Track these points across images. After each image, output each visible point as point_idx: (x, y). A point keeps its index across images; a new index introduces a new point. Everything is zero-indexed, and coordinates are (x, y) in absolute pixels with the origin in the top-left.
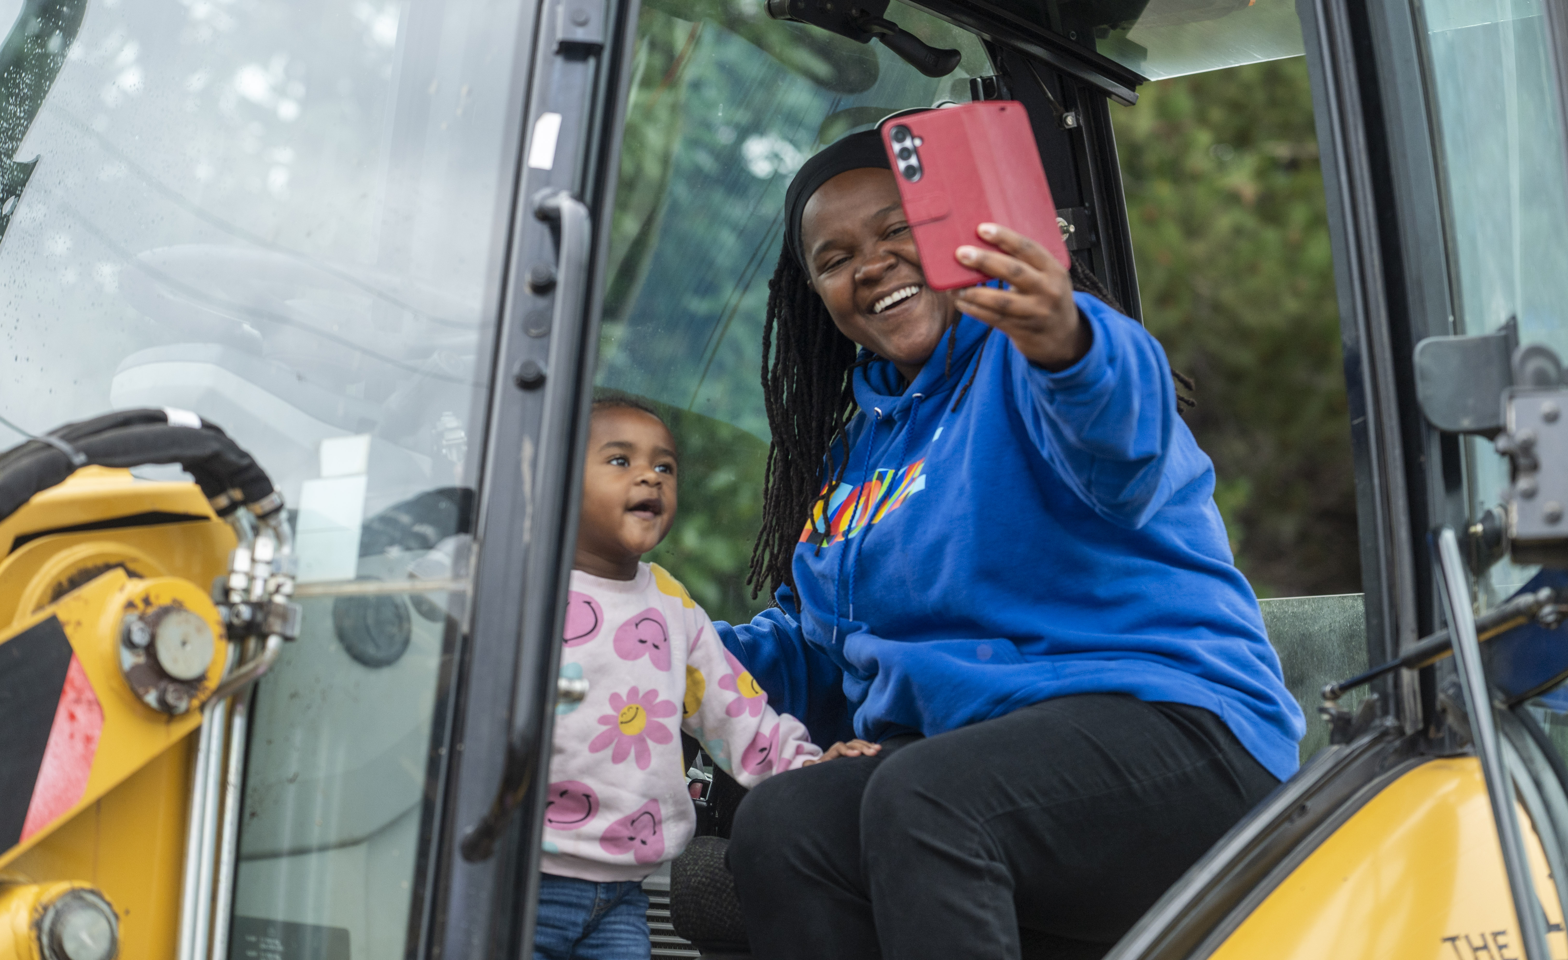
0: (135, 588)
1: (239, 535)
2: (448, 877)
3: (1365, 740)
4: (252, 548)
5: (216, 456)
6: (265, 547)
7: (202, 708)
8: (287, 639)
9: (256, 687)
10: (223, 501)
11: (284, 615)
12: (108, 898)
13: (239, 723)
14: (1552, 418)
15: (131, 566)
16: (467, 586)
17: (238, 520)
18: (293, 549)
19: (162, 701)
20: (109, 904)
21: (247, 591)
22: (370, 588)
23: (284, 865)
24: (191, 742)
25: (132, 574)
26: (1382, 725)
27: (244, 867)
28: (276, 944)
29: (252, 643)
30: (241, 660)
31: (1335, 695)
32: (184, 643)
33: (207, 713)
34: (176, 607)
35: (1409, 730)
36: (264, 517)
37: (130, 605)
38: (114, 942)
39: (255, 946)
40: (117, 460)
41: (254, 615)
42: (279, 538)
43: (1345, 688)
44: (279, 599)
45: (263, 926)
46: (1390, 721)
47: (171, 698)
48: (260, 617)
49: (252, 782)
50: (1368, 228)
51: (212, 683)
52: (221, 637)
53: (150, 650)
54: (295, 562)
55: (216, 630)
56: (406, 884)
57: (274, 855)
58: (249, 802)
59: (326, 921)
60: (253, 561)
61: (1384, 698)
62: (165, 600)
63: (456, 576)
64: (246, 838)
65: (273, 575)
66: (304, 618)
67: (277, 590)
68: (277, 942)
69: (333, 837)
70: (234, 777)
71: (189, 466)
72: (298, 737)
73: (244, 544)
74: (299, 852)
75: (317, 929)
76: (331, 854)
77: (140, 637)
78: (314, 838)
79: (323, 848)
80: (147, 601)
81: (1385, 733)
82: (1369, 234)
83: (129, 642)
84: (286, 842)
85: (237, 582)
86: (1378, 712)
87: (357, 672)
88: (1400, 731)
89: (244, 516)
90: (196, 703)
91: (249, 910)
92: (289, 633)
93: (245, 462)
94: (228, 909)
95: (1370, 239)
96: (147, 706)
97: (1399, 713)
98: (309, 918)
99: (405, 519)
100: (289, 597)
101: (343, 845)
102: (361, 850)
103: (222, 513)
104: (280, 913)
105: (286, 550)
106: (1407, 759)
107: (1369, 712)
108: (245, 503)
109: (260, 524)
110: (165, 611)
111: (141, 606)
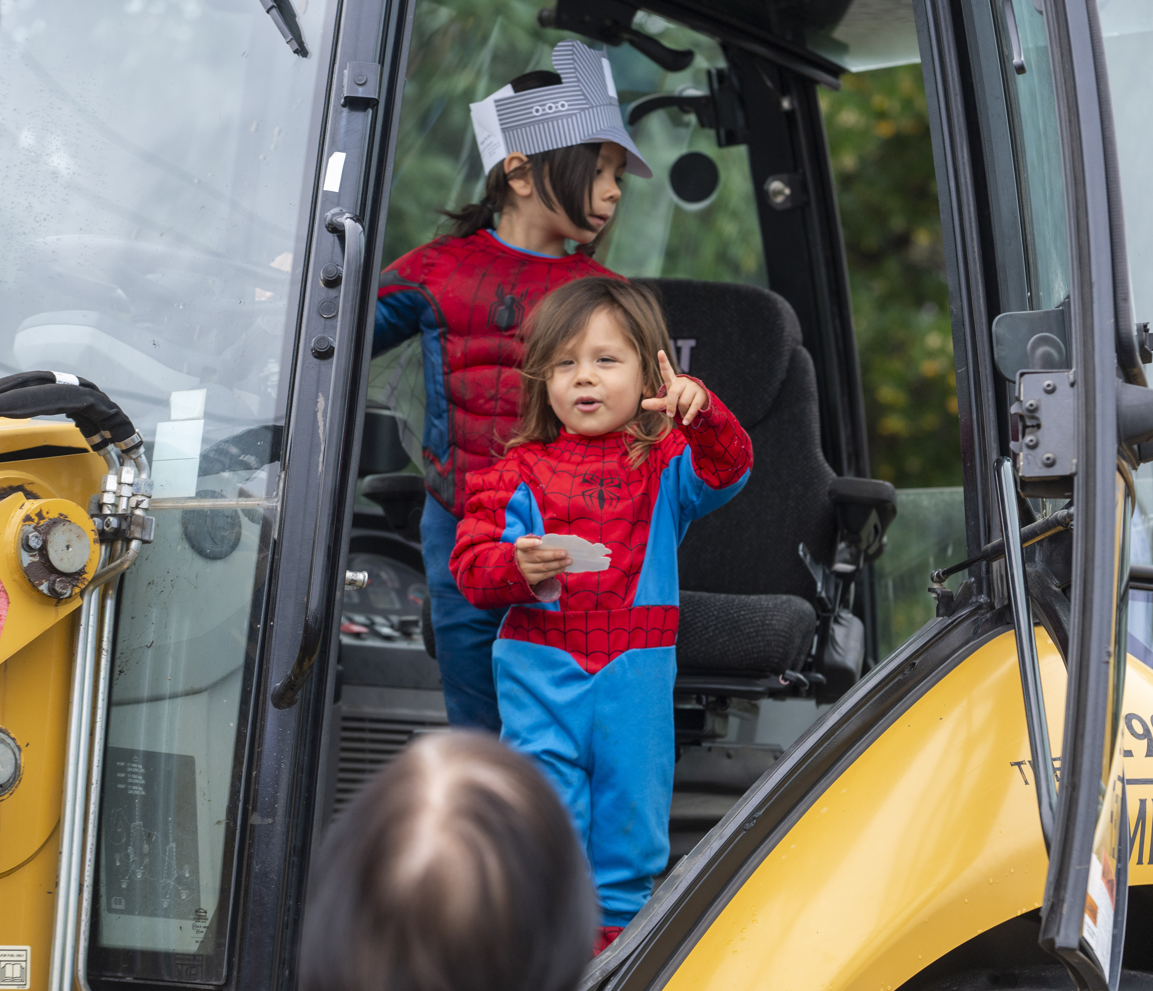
0: (31, 506)
1: (110, 464)
2: (263, 719)
3: (965, 612)
4: (119, 475)
5: (91, 407)
6: (128, 474)
7: (82, 594)
8: (144, 542)
9: (123, 576)
10: (97, 439)
11: (143, 525)
12: (13, 735)
13: (110, 604)
14: (1051, 391)
15: (28, 488)
16: (276, 504)
17: (109, 452)
18: (150, 476)
19: (52, 589)
20: (13, 739)
21: (115, 505)
22: (207, 503)
23: (144, 708)
24: (74, 619)
25: (30, 495)
26: (977, 601)
27: (114, 710)
28: (139, 768)
29: (119, 545)
30: (111, 557)
31: (940, 579)
32: (68, 547)
33: (86, 598)
34: (62, 520)
35: (997, 606)
36: (127, 451)
37: (28, 519)
38: (17, 767)
39: (123, 769)
40: (18, 412)
41: (120, 525)
42: (139, 467)
43: (948, 573)
44: (138, 512)
45: (129, 755)
46: (983, 599)
47: (58, 587)
48: (124, 526)
49: (120, 647)
50: (970, 223)
51: (89, 576)
52: (95, 542)
53: (43, 551)
54: (151, 485)
55: (93, 536)
56: (233, 725)
57: (137, 701)
58: (118, 662)
59: (176, 750)
60: (120, 483)
61: (979, 581)
62: (54, 515)
63: (269, 496)
64: (115, 689)
65: (133, 495)
66: (157, 525)
67: (137, 507)
68: (140, 766)
69: (180, 688)
70: (106, 644)
71: (71, 414)
72: (154, 614)
73: (113, 471)
74: (156, 699)
75: (169, 756)
76: (180, 700)
77: (34, 543)
78: (167, 689)
79: (174, 696)
80: (40, 515)
81: (980, 607)
82: (971, 227)
83: (27, 546)
84: (146, 692)
85: (108, 498)
86: (975, 591)
87: (199, 563)
88: (991, 606)
89: (112, 449)
90: (77, 590)
91: (118, 742)
92: (146, 538)
93: (113, 411)
94: (102, 741)
95: (971, 232)
96: (41, 592)
97: (990, 593)
98: (163, 749)
99: (234, 450)
100: (146, 510)
101: (188, 694)
102: (204, 696)
103: (97, 447)
104: (142, 745)
105: (144, 476)
106: (997, 627)
107: (968, 592)
108: (112, 441)
109: (124, 455)
110: (55, 523)
111: (36, 519)
